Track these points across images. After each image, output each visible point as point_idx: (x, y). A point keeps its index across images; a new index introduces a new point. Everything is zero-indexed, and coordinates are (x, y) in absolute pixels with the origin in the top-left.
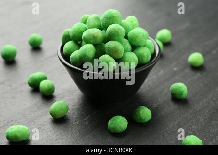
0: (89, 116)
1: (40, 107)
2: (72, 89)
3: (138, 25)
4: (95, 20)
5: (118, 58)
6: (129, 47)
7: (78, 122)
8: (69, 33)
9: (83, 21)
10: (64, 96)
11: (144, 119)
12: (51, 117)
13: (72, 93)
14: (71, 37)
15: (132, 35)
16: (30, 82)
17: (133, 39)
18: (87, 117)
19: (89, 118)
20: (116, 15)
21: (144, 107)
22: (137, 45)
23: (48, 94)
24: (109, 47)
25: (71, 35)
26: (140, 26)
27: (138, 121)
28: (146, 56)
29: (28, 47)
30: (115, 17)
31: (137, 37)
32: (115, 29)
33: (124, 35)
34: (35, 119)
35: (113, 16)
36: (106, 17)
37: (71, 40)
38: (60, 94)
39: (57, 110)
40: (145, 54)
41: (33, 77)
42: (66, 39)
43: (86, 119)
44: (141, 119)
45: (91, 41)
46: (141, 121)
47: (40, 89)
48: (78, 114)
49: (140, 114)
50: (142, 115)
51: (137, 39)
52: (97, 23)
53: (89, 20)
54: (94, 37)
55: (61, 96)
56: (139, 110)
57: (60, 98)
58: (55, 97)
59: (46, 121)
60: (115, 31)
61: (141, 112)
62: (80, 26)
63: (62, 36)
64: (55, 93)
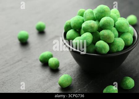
0: (87, 85)
1: (50, 78)
2: (71, 63)
3: (119, 15)
4: (90, 14)
5: (110, 43)
6: (117, 33)
7: (80, 89)
8: (70, 24)
9: (80, 14)
10: (67, 69)
11: (130, 87)
12: (60, 86)
13: (72, 66)
14: (72, 27)
15: (119, 24)
16: (41, 59)
17: (120, 27)
18: (86, 86)
19: (87, 87)
20: (107, 10)
21: (128, 77)
22: (122, 32)
23: (55, 68)
24: (103, 35)
25: (72, 25)
26: (121, 16)
27: (124, 89)
28: (130, 40)
29: (36, 32)
30: (107, 11)
31: (123, 26)
32: (107, 21)
33: (114, 25)
34: (48, 89)
35: (105, 11)
36: (99, 11)
37: (72, 29)
38: (63, 68)
39: (64, 82)
40: (129, 39)
41: (43, 56)
42: (68, 28)
43: (85, 87)
44: (127, 87)
45: (89, 30)
46: (127, 89)
47: (49, 65)
48: (79, 84)
49: (127, 84)
50: (128, 84)
51: (123, 27)
52: (92, 16)
53: (86, 14)
54: (92, 27)
55: (64, 69)
56: (126, 80)
57: (64, 70)
58: (60, 70)
59: (56, 90)
60: (108, 23)
61: (127, 82)
62: (78, 19)
63: (64, 26)
64: (60, 67)
